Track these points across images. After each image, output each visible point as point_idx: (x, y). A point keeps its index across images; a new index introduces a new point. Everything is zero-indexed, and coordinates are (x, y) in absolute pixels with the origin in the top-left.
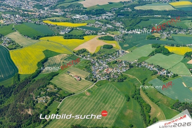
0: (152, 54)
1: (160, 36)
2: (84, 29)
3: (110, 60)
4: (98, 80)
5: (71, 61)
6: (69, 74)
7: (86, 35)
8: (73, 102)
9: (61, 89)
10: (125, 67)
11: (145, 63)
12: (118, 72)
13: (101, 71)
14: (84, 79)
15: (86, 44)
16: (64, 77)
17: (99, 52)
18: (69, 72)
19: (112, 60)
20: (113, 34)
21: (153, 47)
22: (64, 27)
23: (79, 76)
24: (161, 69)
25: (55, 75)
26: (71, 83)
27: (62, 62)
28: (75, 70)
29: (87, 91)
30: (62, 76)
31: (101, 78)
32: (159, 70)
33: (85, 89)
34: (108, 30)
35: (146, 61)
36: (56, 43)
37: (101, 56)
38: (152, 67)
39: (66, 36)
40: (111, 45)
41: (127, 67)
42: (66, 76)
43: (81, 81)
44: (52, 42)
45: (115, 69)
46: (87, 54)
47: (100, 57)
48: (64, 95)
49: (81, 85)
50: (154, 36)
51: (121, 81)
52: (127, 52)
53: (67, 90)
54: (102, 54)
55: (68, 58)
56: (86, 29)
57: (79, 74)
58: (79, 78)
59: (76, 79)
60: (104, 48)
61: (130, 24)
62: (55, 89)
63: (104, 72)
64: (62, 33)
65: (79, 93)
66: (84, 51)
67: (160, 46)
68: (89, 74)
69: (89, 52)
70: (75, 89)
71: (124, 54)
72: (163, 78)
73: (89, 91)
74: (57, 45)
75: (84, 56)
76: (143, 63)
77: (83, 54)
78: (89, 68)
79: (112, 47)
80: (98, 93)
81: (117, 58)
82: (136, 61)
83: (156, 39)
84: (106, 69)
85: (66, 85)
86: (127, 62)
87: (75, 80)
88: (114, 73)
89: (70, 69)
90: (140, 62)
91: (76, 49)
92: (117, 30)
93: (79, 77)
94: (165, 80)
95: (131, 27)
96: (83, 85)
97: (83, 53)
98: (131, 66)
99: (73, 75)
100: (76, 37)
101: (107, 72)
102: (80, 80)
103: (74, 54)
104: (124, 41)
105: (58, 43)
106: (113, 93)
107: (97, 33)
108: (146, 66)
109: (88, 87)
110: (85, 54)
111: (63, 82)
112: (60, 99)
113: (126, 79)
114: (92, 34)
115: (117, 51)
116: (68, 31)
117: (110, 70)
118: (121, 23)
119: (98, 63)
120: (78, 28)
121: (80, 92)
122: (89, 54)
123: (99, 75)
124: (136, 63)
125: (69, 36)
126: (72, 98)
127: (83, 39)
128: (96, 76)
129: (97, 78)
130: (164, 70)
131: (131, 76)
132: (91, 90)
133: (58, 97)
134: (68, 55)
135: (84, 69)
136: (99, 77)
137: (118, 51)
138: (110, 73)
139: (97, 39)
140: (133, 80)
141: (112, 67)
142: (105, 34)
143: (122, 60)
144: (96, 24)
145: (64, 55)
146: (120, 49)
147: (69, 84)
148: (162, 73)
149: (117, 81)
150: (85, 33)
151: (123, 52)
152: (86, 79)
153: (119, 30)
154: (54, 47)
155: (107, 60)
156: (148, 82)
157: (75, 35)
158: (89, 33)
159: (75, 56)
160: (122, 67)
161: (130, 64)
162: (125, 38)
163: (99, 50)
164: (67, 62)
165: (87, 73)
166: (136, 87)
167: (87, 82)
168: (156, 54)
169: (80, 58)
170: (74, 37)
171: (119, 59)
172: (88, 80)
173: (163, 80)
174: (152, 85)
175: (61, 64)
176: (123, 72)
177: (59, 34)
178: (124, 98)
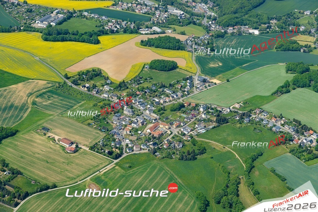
0: (285, 89)
1: (315, 43)
2: (104, 17)
3: (166, 101)
4: (126, 152)
5: (56, 99)
6: (45, 134)
7: (107, 34)
9: (20, 173)
10: (204, 120)
11: (261, 112)
12: (184, 135)
13: (137, 130)
14: (87, 149)
15: (103, 56)
16: (31, 141)
17: (137, 80)
18: (48, 130)
19: (170, 101)
20: (183, 33)
21: (288, 70)
22: (47, 8)
23: (73, 140)
24: (302, 129)
25: (7, 136)
26: (50, 158)
27: (30, 101)
28: (63, 125)
29: (91, 179)
30: (26, 139)
31: (134, 148)
32: (297, 132)
33: (86, 175)
34: (171, 22)
35: (266, 107)
36: (18, 49)
37: (142, 90)
38: (279, 124)
39: (49, 34)
40: (173, 62)
41: (209, 120)
42: (38, 138)
43: (77, 154)
44: (8, 47)
45: (177, 127)
46: (103, 82)
47: (138, 93)
48: (25, 189)
49: (77, 164)
50: (295, 42)
51: (190, 156)
52: (215, 81)
53: (38, 175)
54: (146, 85)
55: (49, 92)
56: (107, 17)
57: (74, 136)
58: (74, 146)
59: (64, 148)
60: (151, 67)
61: (235, 7)
62: (4, 171)
63: (145, 131)
64: (39, 25)
66: (96, 74)
67: (308, 70)
68: (103, 135)
69: (108, 78)
70: (60, 173)
71: (206, 87)
72: (305, 154)
73: (98, 180)
74: (20, 55)
75: (95, 86)
76: (255, 113)
77: (92, 82)
78: (104, 119)
79: (173, 67)
81: (186, 95)
82: (237, 106)
83: (302, 50)
84: (151, 125)
85: (34, 163)
86: (212, 109)
87: (61, 151)
88: (172, 136)
89: (48, 120)
90: (248, 109)
91: (74, 70)
92: (195, 23)
93: (72, 143)
94: (310, 159)
95: (236, 15)
96: (81, 166)
97: (91, 79)
98: (222, 120)
99: (57, 138)
100: (77, 37)
101: (153, 133)
102: (75, 151)
103: (65, 83)
105: (25, 51)
107: (139, 29)
108: (262, 120)
109: (96, 169)
110: (98, 84)
111: (27, 154)
112: (16, 199)
113: (203, 151)
114: (125, 32)
115: (187, 79)
116: (57, 21)
117: (163, 127)
118: (211, 4)
119: (132, 108)
120: (86, 14)
121: (71, 182)
122: (107, 84)
123: (131, 141)
124: (237, 112)
125: (59, 33)
126: (48, 198)
127: (98, 42)
128: (120, 143)
129: (124, 147)
130: (311, 132)
131: (218, 146)
132: (103, 178)
133: (9, 193)
134: (50, 85)
135: (90, 121)
136: (130, 146)
137: (191, 78)
138: (162, 134)
139: (136, 44)
140: (224, 157)
141: (167, 119)
142: (161, 33)
143: (198, 102)
144: (137, 4)
145: (37, 83)
146: (198, 74)
147: (43, 160)
148: (305, 141)
149: (178, 156)
150: (104, 28)
151: (204, 81)
152: (92, 148)
153: (203, 22)
154: (13, 60)
155: (157, 100)
156: (265, 164)
157: (75, 31)
158: (116, 27)
159: (68, 88)
160: (196, 122)
161: (219, 114)
162: (215, 45)
163: (137, 74)
164: (44, 103)
165: (98, 133)
166: (230, 175)
167: (94, 156)
168: (294, 89)
169: (81, 93)
170: (73, 37)
171: (191, 100)
172: (97, 152)
173: (305, 159)
174: (274, 171)
175: (26, 107)
176: (197, 135)
177: (32, 27)
178: (193, 202)
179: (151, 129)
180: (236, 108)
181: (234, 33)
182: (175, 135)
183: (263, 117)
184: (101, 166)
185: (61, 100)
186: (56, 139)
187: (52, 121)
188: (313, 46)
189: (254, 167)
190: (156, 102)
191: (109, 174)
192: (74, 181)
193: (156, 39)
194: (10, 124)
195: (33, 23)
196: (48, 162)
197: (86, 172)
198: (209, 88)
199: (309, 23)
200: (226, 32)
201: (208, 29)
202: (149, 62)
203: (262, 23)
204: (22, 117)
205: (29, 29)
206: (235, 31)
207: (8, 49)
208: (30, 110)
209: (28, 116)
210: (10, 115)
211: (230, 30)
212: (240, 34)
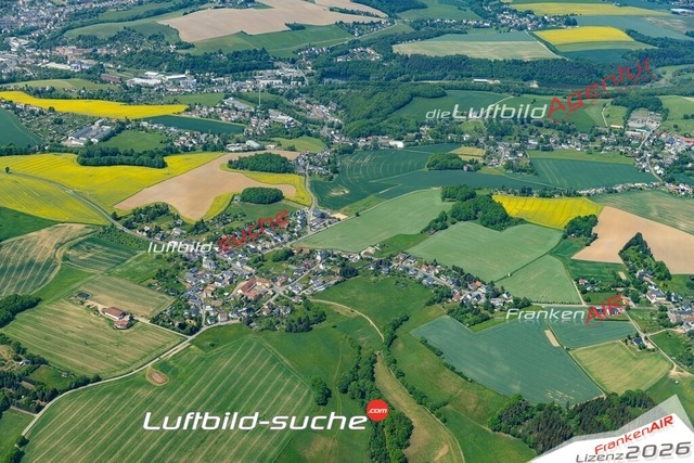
0: (440, 224)
1: (484, 157)
2: (172, 129)
3: (267, 246)
4: (206, 323)
5: (99, 251)
6: (83, 303)
7: (177, 153)
8: (92, 412)
9: (45, 362)
10: (323, 273)
11: (405, 259)
12: (293, 295)
13: (222, 291)
14: (148, 322)
15: (173, 184)
16: (61, 313)
17: (223, 218)
18: (87, 296)
19: (272, 247)
20: (292, 149)
21: (445, 196)
22: (85, 117)
23: (125, 310)
24: (465, 279)
25: (23, 308)
26: (90, 337)
27: (59, 255)
28: (110, 288)
29: (153, 366)
30: (52, 311)
31: (219, 317)
32: (458, 284)
33: (145, 360)
34: (275, 132)
35: (413, 251)
36: (40, 179)
37: (230, 232)
38: (431, 274)
39: (89, 155)
40: (276, 190)
41: (330, 273)
42: (72, 309)
43: (131, 330)
44: (25, 176)
45: (283, 284)
46: (171, 223)
48: (51, 386)
49: (132, 345)
50: (456, 157)
51: (302, 326)
52: (338, 215)
53: (72, 364)
54: (235, 225)
55: (88, 240)
56: (179, 128)
57: (126, 303)
58: (127, 318)
59: (111, 322)
60: (243, 199)
61: (368, 109)
62: (20, 360)
63: (234, 293)
64: (73, 142)
65: (122, 374)
66: (161, 211)
67: (473, 195)
68: (171, 300)
69: (178, 217)
70: (107, 359)
71: (325, 225)
72: (469, 315)
73: (164, 367)
74: (44, 187)
75: (158, 230)
76: (398, 260)
77: (155, 223)
78: (173, 277)
79: (277, 197)
80: (199, 375)
81: (296, 238)
82: (371, 250)
83: (465, 168)
84: (244, 283)
85: (67, 346)
86: (335, 256)
87: (108, 327)
88: (275, 297)
89: (89, 281)
90: (387, 254)
91: (126, 207)
92: (309, 134)
93: (124, 314)
94: (476, 323)
95: (371, 121)
96: (139, 347)
97: (153, 219)
98: (348, 271)
99: (100, 307)
100: (132, 158)
101: (246, 294)
102: (129, 326)
103: (113, 226)
104: (336, 176)
105: (50, 182)
106: (263, 373)
107: (225, 144)
108: (408, 270)
109: (161, 350)
110: (163, 226)
111: (54, 333)
112: (38, 401)
113: (321, 318)
114: (205, 149)
116: (101, 136)
117: (261, 286)
118: (333, 106)
119: (215, 259)
120: (145, 124)
121: (123, 372)
122: (178, 226)
123: (213, 307)
124: (371, 259)
125: (104, 154)
126: (88, 397)
127: (164, 165)
128: (197, 310)
129: (204, 317)
130: (478, 283)
131: (344, 309)
132: (171, 363)
133: (26, 392)
134: (90, 230)
135: (151, 281)
136: (212, 314)
137: (302, 213)
138: (261, 296)
139: (222, 166)
140: (351, 325)
141: (268, 273)
142: (259, 150)
143: (314, 247)
144: (223, 109)
145: (70, 228)
146: (313, 207)
147: (80, 342)
148: (469, 297)
149: (285, 327)
150: (172, 144)
151: (323, 216)
152: (154, 321)
153: (321, 132)
154: (33, 195)
155: (252, 247)
156: (412, 332)
157: (129, 149)
158: (191, 142)
159: (118, 234)
160: (311, 276)
161: (344, 263)
162: (339, 164)
163: (222, 210)
164: (81, 258)
165: (163, 298)
166: (362, 351)
167: (159, 332)
168: (454, 223)
169: (138, 241)
170: (125, 158)
171: (303, 245)
172: (162, 326)
173: (469, 322)
174: (425, 342)
175: (53, 264)
176: (312, 295)
177: (61, 146)
178: (306, 391)
179: (242, 289)
180: (370, 254)
181: (367, 146)
182: (280, 296)
183: (408, 265)
184: (168, 346)
185: (107, 252)
186: (100, 310)
187: (93, 283)
188: (481, 161)
189: (396, 337)
190: (251, 250)
191: (180, 356)
192: (127, 370)
193: (251, 157)
194: (29, 290)
195: (64, 140)
196: (87, 344)
197: (145, 356)
198: (329, 226)
199: (476, 130)
200: (355, 146)
201: (329, 142)
202: (241, 191)
203: (408, 131)
204: (47, 278)
205: (57, 148)
206: (369, 143)
207: (25, 180)
208: (59, 268)
209: (56, 277)
210: (28, 277)
211: (362, 142)
212: (376, 148)
